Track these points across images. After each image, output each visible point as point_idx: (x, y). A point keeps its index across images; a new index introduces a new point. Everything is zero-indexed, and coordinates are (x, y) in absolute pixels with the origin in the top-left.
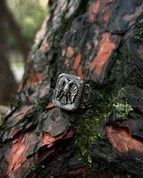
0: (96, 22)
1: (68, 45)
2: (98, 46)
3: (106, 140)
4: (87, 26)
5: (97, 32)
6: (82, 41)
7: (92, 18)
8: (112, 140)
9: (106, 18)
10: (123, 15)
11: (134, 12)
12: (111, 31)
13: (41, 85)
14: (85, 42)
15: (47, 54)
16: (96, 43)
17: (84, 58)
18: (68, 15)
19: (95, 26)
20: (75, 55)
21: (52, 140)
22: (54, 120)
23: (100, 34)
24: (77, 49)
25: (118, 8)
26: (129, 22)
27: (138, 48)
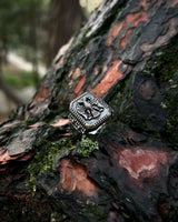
0: (112, 47)
2: (105, 73)
4: (102, 50)
5: (110, 58)
6: (91, 64)
7: (109, 42)
8: (63, 174)
9: (124, 44)
10: (141, 44)
11: (154, 42)
12: (123, 58)
13: (42, 102)
14: (94, 66)
15: (58, 71)
16: (105, 69)
17: (88, 83)
18: (89, 34)
19: (110, 50)
20: (81, 77)
21: (9, 158)
23: (113, 60)
24: (84, 71)
25: (139, 35)
26: (144, 53)
27: (144, 83)
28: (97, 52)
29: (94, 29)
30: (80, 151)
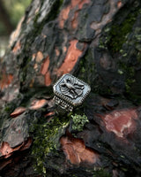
0: (65, 29)
1: (38, 50)
2: (66, 53)
3: (61, 151)
4: (57, 33)
5: (66, 39)
7: (62, 24)
9: (75, 25)
10: (91, 24)
11: (101, 21)
12: (79, 39)
13: (11, 88)
14: (54, 48)
15: (18, 57)
18: (40, 20)
19: (64, 32)
20: (44, 60)
21: (10, 151)
22: (14, 129)
23: (69, 41)
24: (46, 54)
25: (86, 16)
26: (95, 31)
28: (54, 35)
29: (44, 14)
30: (74, 128)
